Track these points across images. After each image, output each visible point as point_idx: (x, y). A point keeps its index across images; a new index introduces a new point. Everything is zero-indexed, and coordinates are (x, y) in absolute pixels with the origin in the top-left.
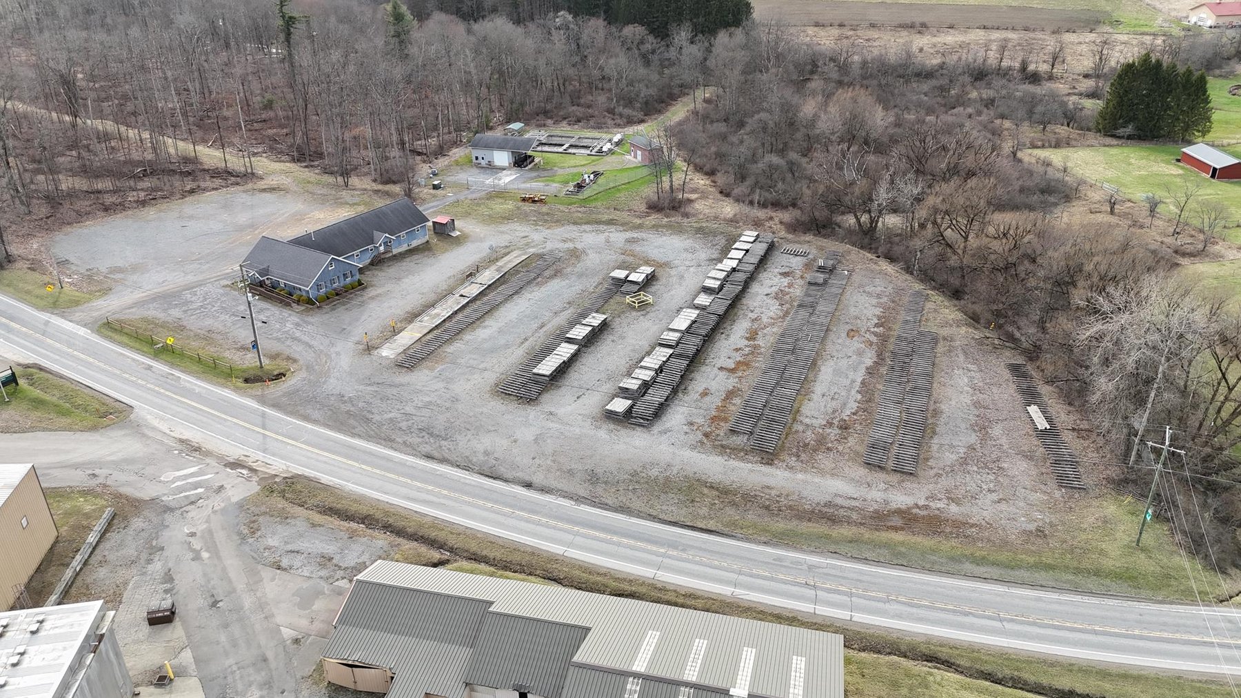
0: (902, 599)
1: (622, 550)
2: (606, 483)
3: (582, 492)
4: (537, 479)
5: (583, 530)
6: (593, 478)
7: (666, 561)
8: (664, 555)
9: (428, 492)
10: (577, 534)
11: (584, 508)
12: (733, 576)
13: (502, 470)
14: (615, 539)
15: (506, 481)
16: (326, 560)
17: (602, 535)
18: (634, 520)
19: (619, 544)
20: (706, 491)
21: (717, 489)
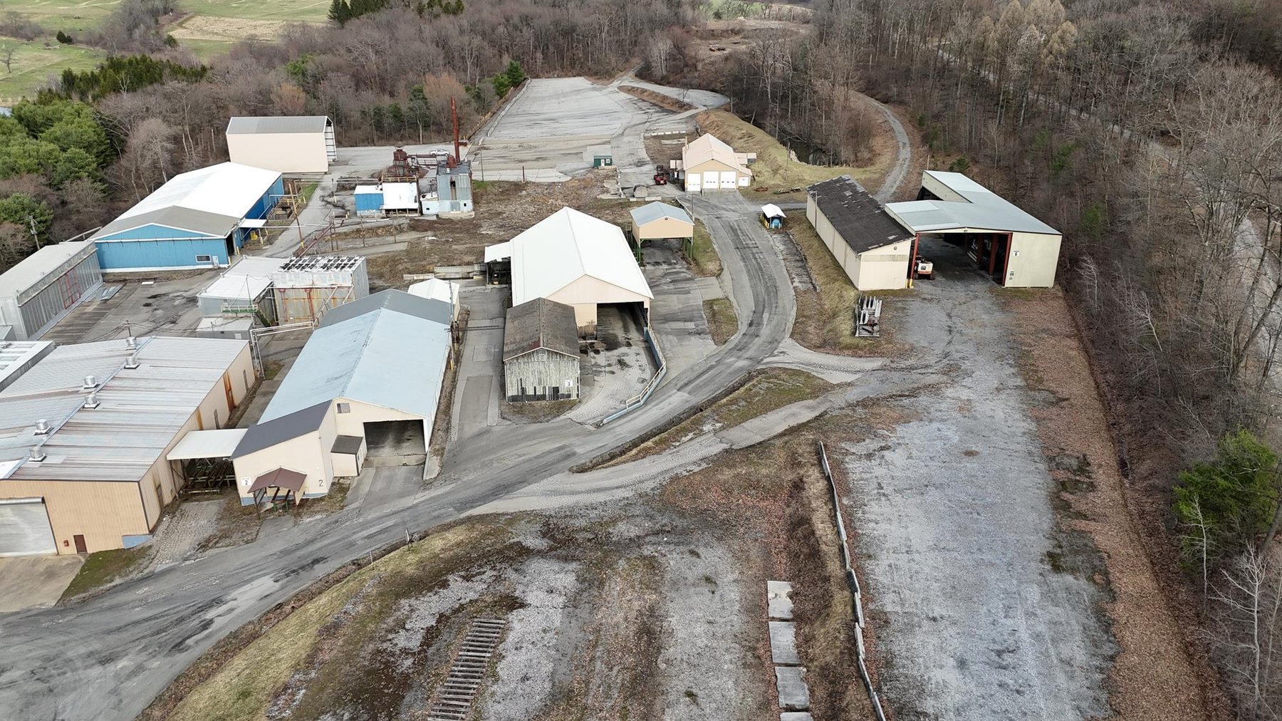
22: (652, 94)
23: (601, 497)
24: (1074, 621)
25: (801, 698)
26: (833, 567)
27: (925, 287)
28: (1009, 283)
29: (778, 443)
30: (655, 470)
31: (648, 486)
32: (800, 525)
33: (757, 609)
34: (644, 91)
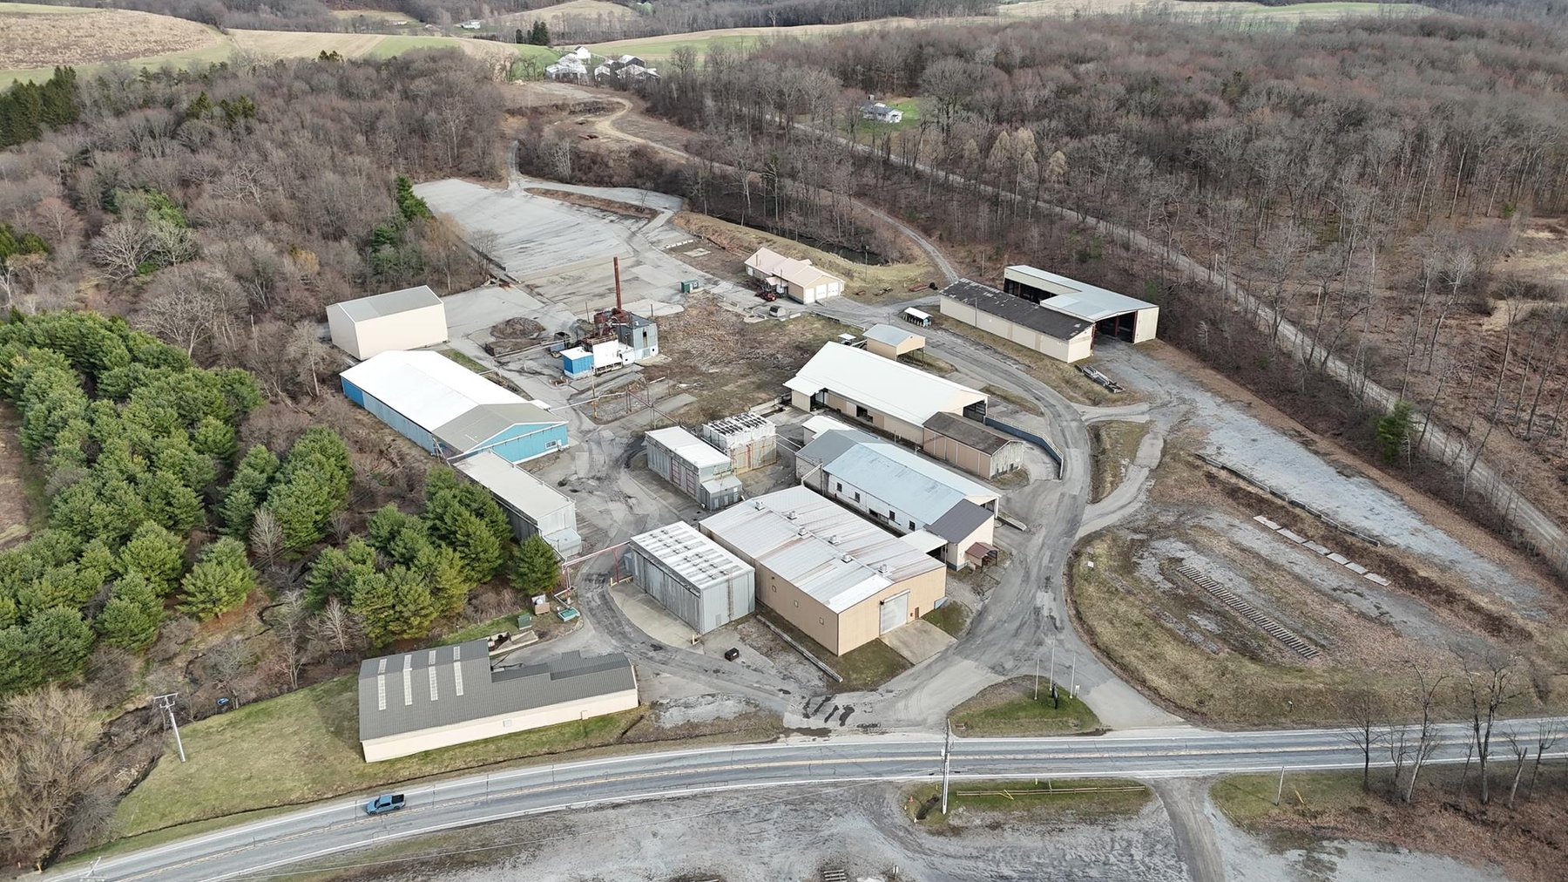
0: (320, 831)
1: (518, 785)
2: (557, 831)
3: (571, 817)
4: (611, 813)
5: (550, 788)
6: (570, 830)
7: (484, 790)
8: (487, 794)
9: (675, 768)
10: (554, 783)
11: (562, 807)
12: (437, 799)
13: (643, 808)
14: (526, 791)
15: (634, 803)
16: (687, 706)
17: (536, 790)
18: (520, 813)
19: (521, 788)
20: (476, 858)
21: (467, 863)
22: (582, 197)
23: (1130, 510)
24: (1379, 492)
25: (1325, 550)
26: (1279, 502)
27: (1099, 354)
28: (1137, 341)
29: (1167, 459)
30: (1134, 489)
31: (1143, 497)
32: (1233, 493)
33: (1265, 528)
34: (567, 195)
